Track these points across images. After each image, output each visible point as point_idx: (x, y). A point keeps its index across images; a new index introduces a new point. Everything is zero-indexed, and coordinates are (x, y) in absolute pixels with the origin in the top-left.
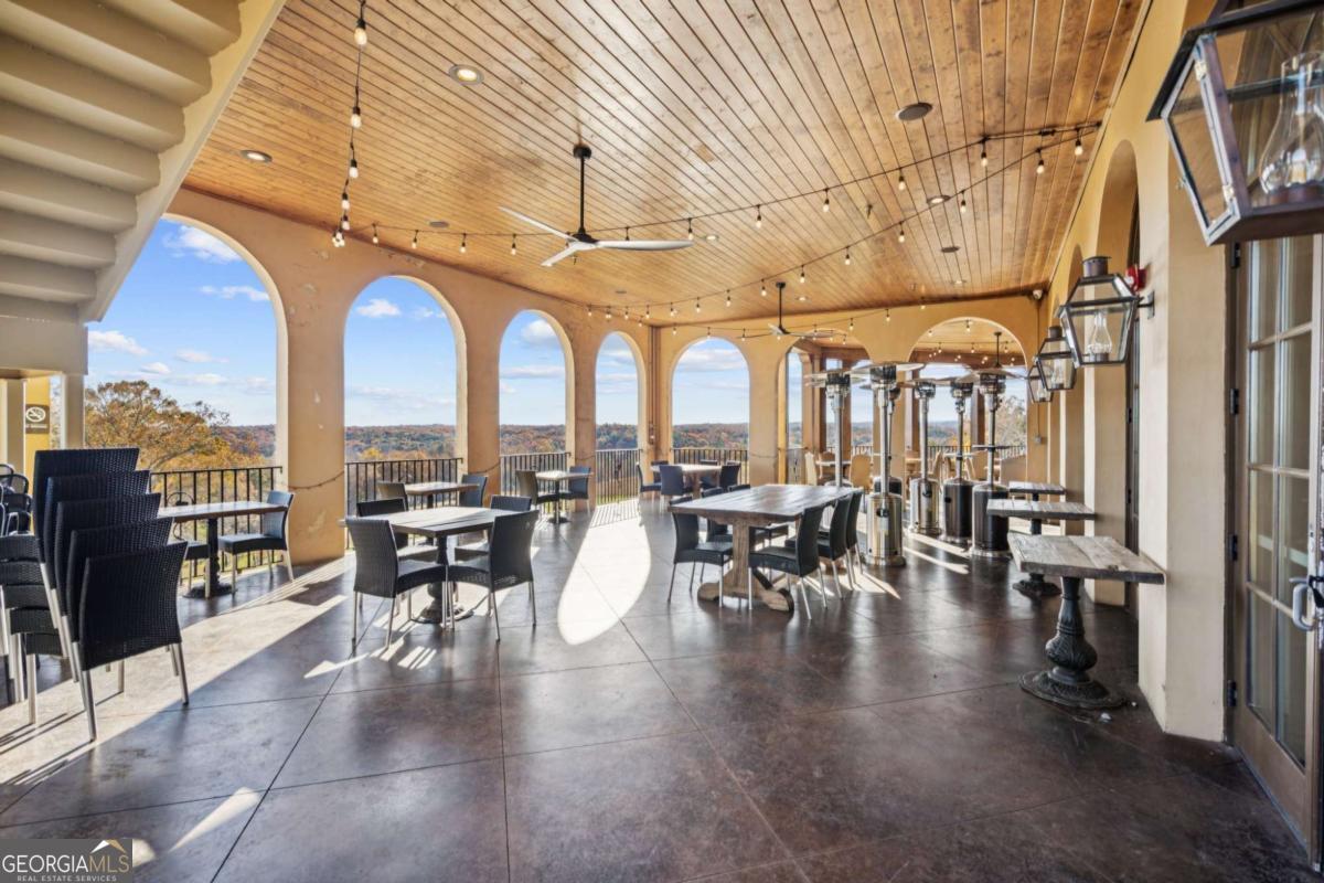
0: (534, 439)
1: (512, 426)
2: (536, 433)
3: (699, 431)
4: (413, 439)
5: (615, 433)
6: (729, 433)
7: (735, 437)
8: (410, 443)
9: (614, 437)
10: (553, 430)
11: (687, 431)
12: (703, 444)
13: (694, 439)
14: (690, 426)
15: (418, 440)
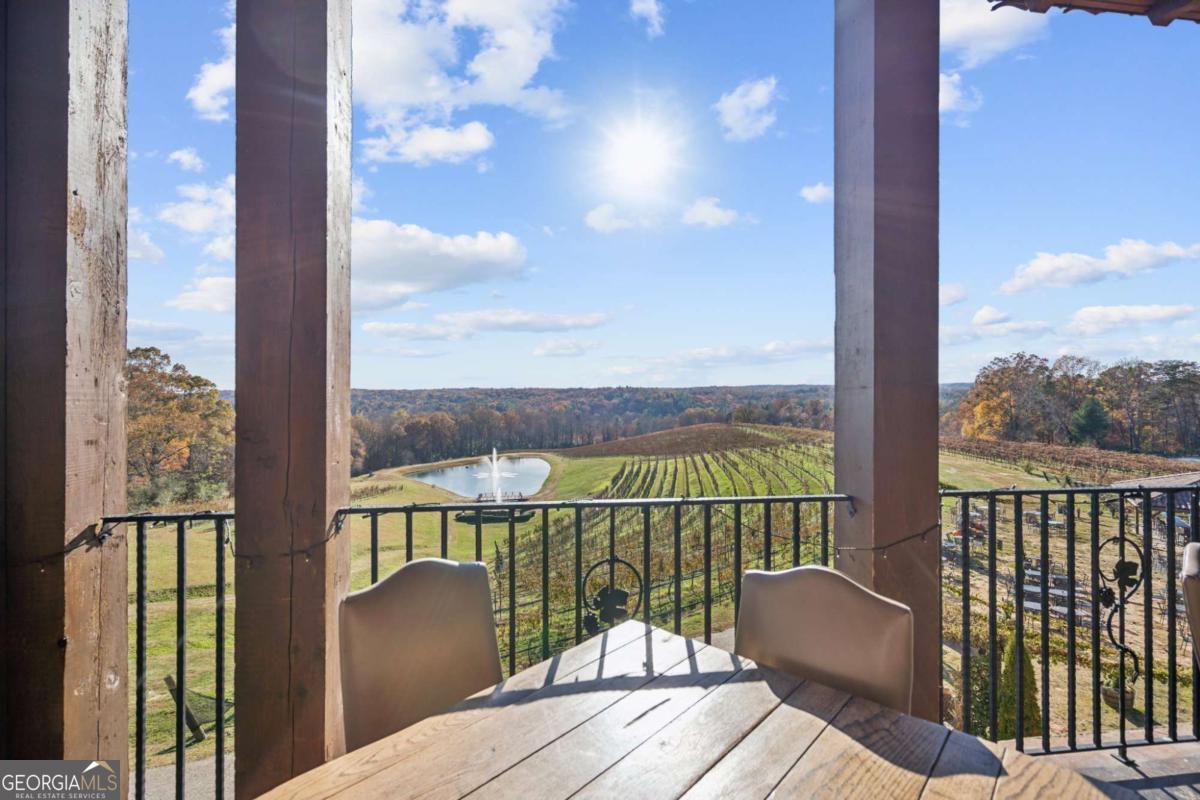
0: (555, 400)
1: (538, 389)
2: (557, 395)
3: (707, 394)
4: (451, 401)
5: (626, 395)
6: (734, 395)
7: (740, 399)
8: (448, 404)
9: (626, 399)
10: (572, 393)
11: (694, 393)
12: (709, 405)
13: (701, 401)
14: (698, 388)
15: (456, 401)
